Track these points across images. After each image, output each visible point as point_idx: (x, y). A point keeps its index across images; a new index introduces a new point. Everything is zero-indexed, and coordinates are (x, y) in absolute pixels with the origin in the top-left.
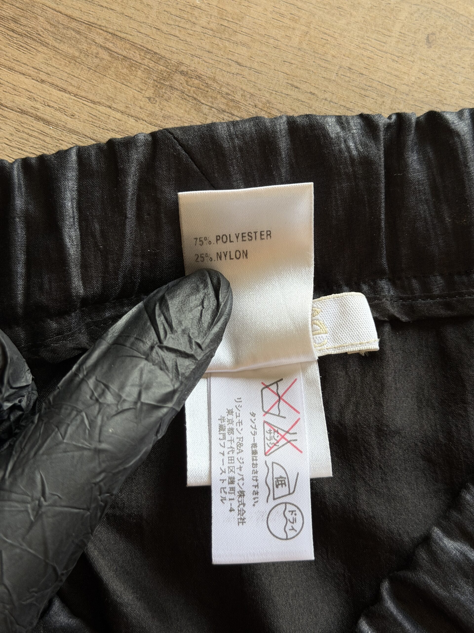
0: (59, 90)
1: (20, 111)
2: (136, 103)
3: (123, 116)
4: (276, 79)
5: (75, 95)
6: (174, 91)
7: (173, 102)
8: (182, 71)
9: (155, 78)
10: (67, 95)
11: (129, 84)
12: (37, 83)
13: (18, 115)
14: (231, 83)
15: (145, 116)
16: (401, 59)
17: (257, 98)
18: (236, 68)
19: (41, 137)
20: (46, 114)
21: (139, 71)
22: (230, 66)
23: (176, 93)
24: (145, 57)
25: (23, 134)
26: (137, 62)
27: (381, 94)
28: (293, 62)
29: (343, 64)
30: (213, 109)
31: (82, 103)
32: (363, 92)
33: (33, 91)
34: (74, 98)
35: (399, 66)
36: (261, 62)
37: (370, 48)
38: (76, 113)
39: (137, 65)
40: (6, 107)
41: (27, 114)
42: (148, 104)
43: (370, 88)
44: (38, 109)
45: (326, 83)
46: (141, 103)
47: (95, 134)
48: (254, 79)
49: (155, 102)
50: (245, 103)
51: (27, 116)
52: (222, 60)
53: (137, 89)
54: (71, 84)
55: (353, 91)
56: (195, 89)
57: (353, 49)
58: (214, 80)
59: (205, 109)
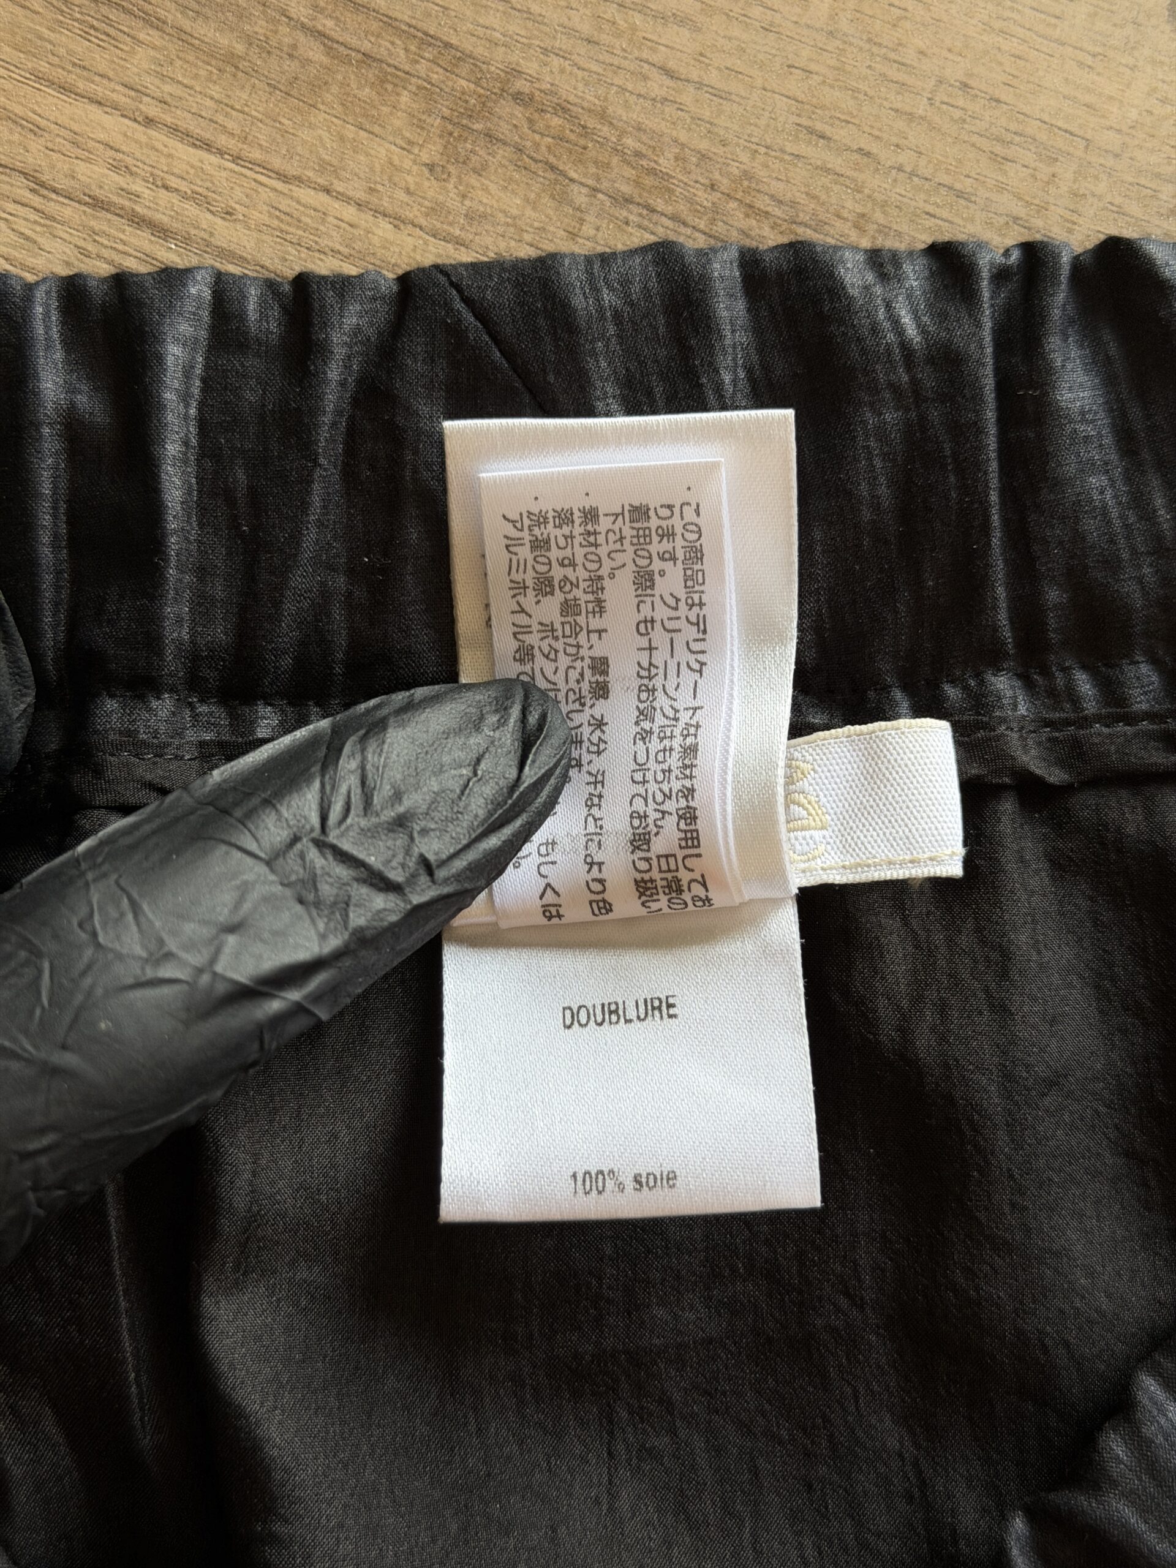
0: (194, 144)
1: (91, 201)
2: (396, 179)
3: (363, 215)
4: (767, 114)
5: (236, 159)
6: (495, 148)
7: (493, 178)
8: (519, 93)
9: (446, 112)
10: (214, 159)
11: (376, 129)
12: (136, 125)
13: (85, 212)
14: (650, 123)
15: (418, 214)
16: (1101, 60)
17: (718, 166)
18: (662, 86)
20: (158, 210)
21: (406, 92)
22: (645, 78)
23: (503, 153)
24: (419, 55)
25: (98, 263)
26: (400, 70)
27: (1048, 154)
28: (813, 67)
29: (947, 72)
30: (600, 196)
31: (255, 180)
32: (998, 149)
33: (124, 148)
34: (232, 166)
35: (1096, 78)
36: (727, 68)
37: (1021, 32)
38: (237, 206)
39: (397, 76)
40: (54, 191)
41: (107, 210)
42: (426, 184)
43: (1017, 139)
44: (138, 197)
45: (900, 124)
46: (410, 179)
47: (287, 264)
48: (708, 114)
49: (445, 176)
50: (686, 180)
51: (109, 216)
52: (625, 64)
53: (399, 142)
54: (224, 129)
55: (973, 145)
56: (550, 140)
57: (975, 35)
58: (603, 116)
59: (579, 194)
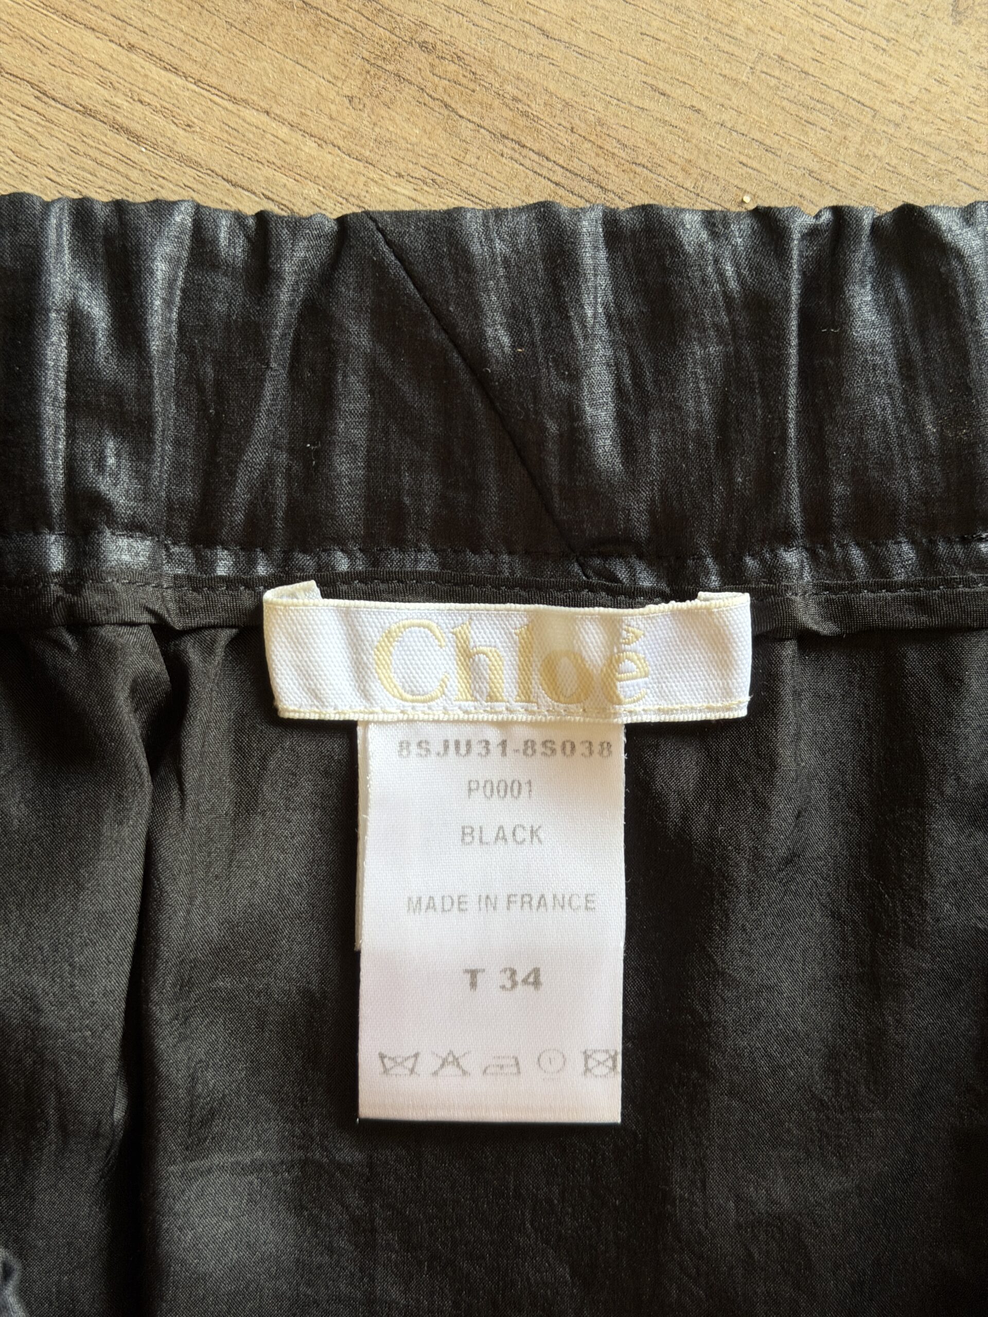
0: (166, 68)
1: (81, 109)
2: (322, 107)
3: (294, 134)
4: (620, 72)
5: (197, 82)
6: (403, 85)
7: (399, 110)
8: (425, 42)
9: (366, 54)
10: (180, 81)
11: (310, 65)
12: (120, 49)
13: (76, 117)
14: (527, 74)
15: (338, 136)
16: (894, 45)
17: (578, 113)
18: (539, 43)
19: (122, 168)
20: (133, 120)
21: (335, 36)
22: (527, 36)
23: (409, 91)
24: (347, 5)
25: (85, 160)
26: (331, 17)
27: (842, 119)
28: (661, 36)
29: (769, 47)
30: (482, 131)
31: (211, 100)
32: (803, 113)
33: (110, 67)
34: (194, 87)
35: (888, 59)
36: (593, 33)
37: (831, 17)
38: (196, 121)
39: (328, 22)
40: (54, 99)
41: (94, 117)
42: (346, 112)
43: (819, 106)
44: (119, 107)
45: (727, 88)
46: (333, 107)
47: (232, 170)
48: (573, 69)
49: (361, 107)
50: (551, 123)
51: (95, 121)
52: (511, 23)
53: (327, 76)
54: (190, 58)
55: (783, 109)
56: (447, 82)
57: (794, 17)
58: (490, 66)
59: (466, 130)
